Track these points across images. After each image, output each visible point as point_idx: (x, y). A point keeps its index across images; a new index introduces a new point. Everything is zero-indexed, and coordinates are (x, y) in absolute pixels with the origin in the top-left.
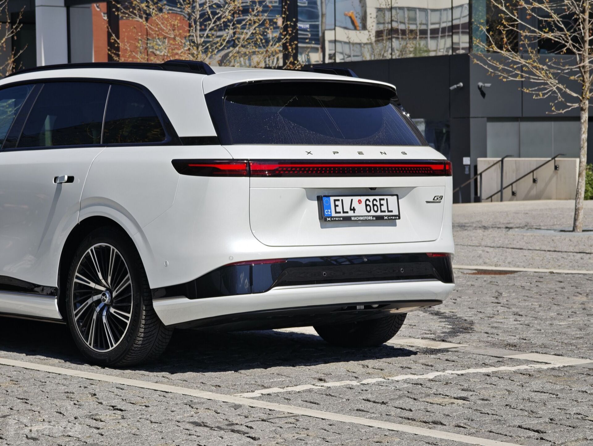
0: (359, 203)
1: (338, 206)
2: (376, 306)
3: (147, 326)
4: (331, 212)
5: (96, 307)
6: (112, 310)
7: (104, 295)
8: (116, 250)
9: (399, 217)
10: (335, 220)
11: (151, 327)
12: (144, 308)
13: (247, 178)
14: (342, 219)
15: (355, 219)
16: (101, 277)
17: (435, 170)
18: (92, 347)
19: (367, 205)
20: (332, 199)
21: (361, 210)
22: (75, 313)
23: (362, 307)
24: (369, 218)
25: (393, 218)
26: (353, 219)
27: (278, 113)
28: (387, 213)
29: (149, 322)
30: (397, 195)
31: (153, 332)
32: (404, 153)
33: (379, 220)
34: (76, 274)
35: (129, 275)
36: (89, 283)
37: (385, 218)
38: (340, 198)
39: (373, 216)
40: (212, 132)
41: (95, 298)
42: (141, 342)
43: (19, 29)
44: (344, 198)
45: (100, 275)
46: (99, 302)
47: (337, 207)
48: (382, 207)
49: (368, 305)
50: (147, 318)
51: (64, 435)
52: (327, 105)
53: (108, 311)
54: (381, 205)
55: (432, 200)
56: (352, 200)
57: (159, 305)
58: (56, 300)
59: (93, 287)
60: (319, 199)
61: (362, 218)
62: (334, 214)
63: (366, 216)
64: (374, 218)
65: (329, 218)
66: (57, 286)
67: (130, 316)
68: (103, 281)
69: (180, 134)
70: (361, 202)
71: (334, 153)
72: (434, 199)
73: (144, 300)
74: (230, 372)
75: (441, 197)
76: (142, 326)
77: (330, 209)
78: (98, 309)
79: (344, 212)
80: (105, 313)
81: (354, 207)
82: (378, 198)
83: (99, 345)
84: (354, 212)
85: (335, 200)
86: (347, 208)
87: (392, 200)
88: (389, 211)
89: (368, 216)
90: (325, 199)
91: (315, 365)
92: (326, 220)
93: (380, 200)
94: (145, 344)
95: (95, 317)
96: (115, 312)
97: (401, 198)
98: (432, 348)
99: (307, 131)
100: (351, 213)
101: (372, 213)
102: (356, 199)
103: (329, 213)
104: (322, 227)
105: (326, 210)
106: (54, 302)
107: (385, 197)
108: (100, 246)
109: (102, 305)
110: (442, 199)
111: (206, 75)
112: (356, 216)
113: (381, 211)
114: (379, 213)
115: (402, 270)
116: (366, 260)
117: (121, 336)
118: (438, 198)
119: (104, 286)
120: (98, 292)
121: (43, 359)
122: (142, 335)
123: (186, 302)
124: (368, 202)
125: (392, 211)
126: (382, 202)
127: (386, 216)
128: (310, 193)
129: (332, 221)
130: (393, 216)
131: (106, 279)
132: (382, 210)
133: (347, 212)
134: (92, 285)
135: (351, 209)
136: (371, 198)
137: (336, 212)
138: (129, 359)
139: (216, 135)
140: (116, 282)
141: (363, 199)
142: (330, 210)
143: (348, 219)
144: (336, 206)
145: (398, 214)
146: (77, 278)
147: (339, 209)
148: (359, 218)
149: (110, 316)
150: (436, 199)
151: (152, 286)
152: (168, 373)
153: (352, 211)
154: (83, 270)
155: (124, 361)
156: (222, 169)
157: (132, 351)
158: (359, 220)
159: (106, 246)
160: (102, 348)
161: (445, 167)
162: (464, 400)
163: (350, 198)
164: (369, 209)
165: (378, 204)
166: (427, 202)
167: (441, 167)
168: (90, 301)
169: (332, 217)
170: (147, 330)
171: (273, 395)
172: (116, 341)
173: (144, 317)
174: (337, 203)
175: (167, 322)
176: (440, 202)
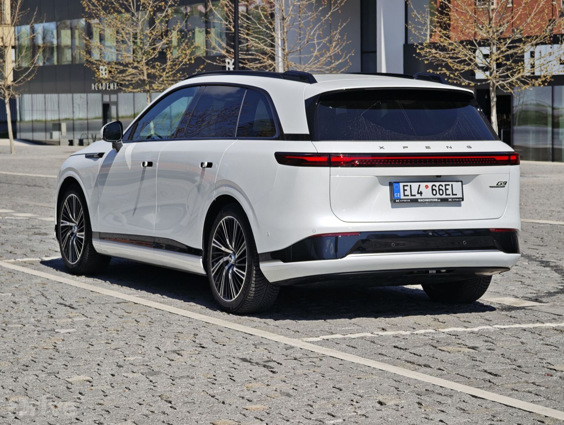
0: (426, 188)
1: (406, 190)
2: (444, 271)
3: (257, 283)
4: (400, 195)
5: (226, 266)
6: (235, 269)
7: (231, 257)
8: (238, 222)
9: (463, 199)
10: (404, 202)
11: (260, 284)
12: (255, 269)
13: (328, 168)
14: (409, 201)
15: (422, 201)
16: (228, 243)
17: (498, 161)
18: (222, 297)
19: (433, 190)
20: (401, 185)
21: (427, 194)
22: (212, 270)
23: (434, 272)
24: (435, 200)
25: (457, 200)
26: (419, 200)
27: (361, 115)
28: (451, 196)
29: (258, 279)
30: (462, 182)
31: (263, 287)
32: (470, 147)
33: (444, 201)
34: (214, 239)
35: (245, 242)
36: (221, 247)
37: (449, 200)
38: (409, 184)
39: (438, 199)
40: (306, 131)
41: (225, 259)
42: (253, 295)
43: (343, 4)
44: (413, 184)
45: (228, 240)
46: (227, 262)
47: (405, 192)
48: (447, 191)
49: (438, 270)
50: (257, 276)
51: (144, 365)
52: (406, 107)
53: (233, 270)
54: (446, 189)
55: (496, 185)
56: (419, 186)
57: (265, 267)
58: (201, 260)
59: (224, 250)
60: (391, 184)
61: (427, 200)
62: (402, 197)
63: (432, 198)
64: (439, 200)
65: (398, 200)
66: (202, 248)
67: (245, 274)
68: (230, 246)
69: (286, 131)
70: (428, 187)
71: (404, 147)
72: (497, 184)
73: (254, 262)
74: (320, 321)
75: (505, 183)
76: (253, 282)
77: (400, 192)
78: (227, 268)
79: (412, 195)
80: (231, 271)
81: (421, 192)
82: (443, 184)
83: (226, 295)
84: (421, 195)
85: (404, 186)
86: (415, 192)
87: (457, 186)
88: (453, 194)
89: (434, 198)
90: (395, 185)
91: (394, 317)
92: (395, 201)
93: (446, 185)
94: (256, 296)
95: (224, 274)
96: (236, 271)
97: (465, 184)
98: (514, 305)
99: (384, 130)
100: (418, 196)
101: (438, 196)
102: (423, 185)
103: (398, 196)
104: (392, 207)
105: (396, 194)
106: (200, 261)
107: (450, 183)
108: (228, 218)
109: (229, 265)
110: (505, 184)
111: (309, 84)
112: (422, 199)
113: (446, 195)
114: (444, 196)
115: (465, 243)
116: (431, 234)
117: (240, 289)
118: (501, 184)
119: (232, 250)
120: (227, 254)
121: (192, 306)
122: (254, 289)
123: (279, 265)
124: (434, 187)
125: (456, 195)
126: (447, 187)
127: (450, 198)
128: (382, 180)
129: (400, 202)
130: (456, 198)
131: (231, 244)
132: (447, 193)
133: (415, 195)
134: (223, 248)
135: (418, 193)
136: (437, 184)
137: (405, 195)
138: (246, 308)
139: (308, 133)
140: (237, 247)
141: (430, 184)
142: (399, 194)
143: (416, 201)
144: (404, 190)
145: (461, 197)
146: (214, 242)
147: (408, 193)
148: (425, 200)
149: (234, 274)
150: (499, 184)
151: (259, 251)
152: (272, 320)
153: (420, 195)
154: (218, 237)
155: (242, 309)
156: (308, 160)
157: (246, 302)
158: (425, 202)
159: (232, 219)
160: (228, 298)
161: (510, 158)
162: (474, 349)
163: (417, 184)
164: (434, 193)
165: (444, 188)
166: (490, 187)
167: (506, 158)
168: (221, 261)
169: (400, 199)
170: (257, 286)
171: (330, 340)
172: (237, 293)
173: (254, 275)
174: (406, 188)
175: (271, 279)
176: (504, 187)
